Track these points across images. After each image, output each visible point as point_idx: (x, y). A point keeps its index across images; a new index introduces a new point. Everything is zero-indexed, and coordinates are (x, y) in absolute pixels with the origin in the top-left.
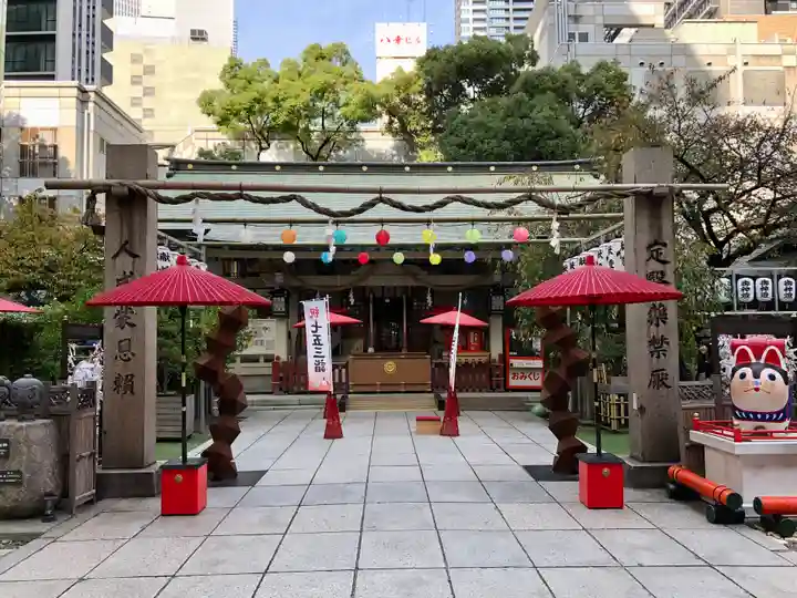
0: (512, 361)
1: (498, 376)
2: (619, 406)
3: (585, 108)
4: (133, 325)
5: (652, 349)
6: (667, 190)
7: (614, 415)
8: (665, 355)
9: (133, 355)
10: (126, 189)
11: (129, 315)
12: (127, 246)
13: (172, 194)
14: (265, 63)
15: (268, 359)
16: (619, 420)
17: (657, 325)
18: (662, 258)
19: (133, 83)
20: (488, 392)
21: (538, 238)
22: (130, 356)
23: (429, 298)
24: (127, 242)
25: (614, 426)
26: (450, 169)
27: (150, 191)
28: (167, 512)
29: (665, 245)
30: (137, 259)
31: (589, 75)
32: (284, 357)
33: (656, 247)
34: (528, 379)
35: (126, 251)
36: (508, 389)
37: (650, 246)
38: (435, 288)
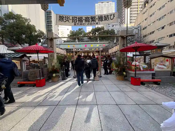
14: (74, 31)
24: (51, 46)
29: (125, 45)
30: (53, 48)
31: (110, 31)
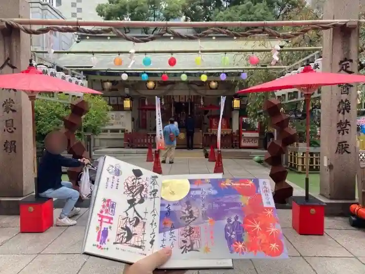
0: (243, 133)
1: (236, 141)
2: (303, 159)
3: (281, 11)
4: (14, 111)
5: (339, 129)
6: (356, 23)
7: (300, 164)
8: (347, 133)
9: (15, 129)
10: (4, 24)
11: (11, 104)
12: (9, 62)
13: (35, 28)
15: (123, 131)
16: (303, 167)
17: (343, 113)
18: (349, 69)
19: (72, 6)
20: (230, 148)
21: (262, 66)
22: (14, 130)
23: (202, 101)
24: (8, 59)
25: (300, 169)
26: (214, 38)
27: (21, 26)
28: (24, 230)
29: (351, 61)
30: (15, 69)
32: (130, 131)
33: (346, 63)
34: (251, 142)
35: (8, 64)
36: (240, 148)
37: (341, 62)
38: (204, 96)
